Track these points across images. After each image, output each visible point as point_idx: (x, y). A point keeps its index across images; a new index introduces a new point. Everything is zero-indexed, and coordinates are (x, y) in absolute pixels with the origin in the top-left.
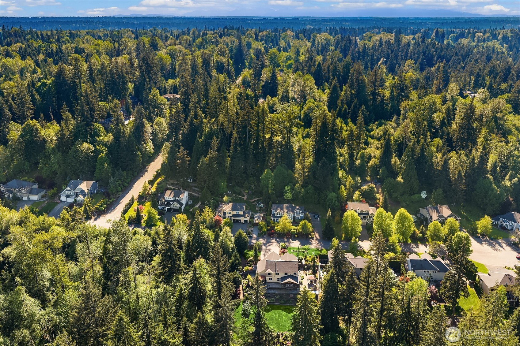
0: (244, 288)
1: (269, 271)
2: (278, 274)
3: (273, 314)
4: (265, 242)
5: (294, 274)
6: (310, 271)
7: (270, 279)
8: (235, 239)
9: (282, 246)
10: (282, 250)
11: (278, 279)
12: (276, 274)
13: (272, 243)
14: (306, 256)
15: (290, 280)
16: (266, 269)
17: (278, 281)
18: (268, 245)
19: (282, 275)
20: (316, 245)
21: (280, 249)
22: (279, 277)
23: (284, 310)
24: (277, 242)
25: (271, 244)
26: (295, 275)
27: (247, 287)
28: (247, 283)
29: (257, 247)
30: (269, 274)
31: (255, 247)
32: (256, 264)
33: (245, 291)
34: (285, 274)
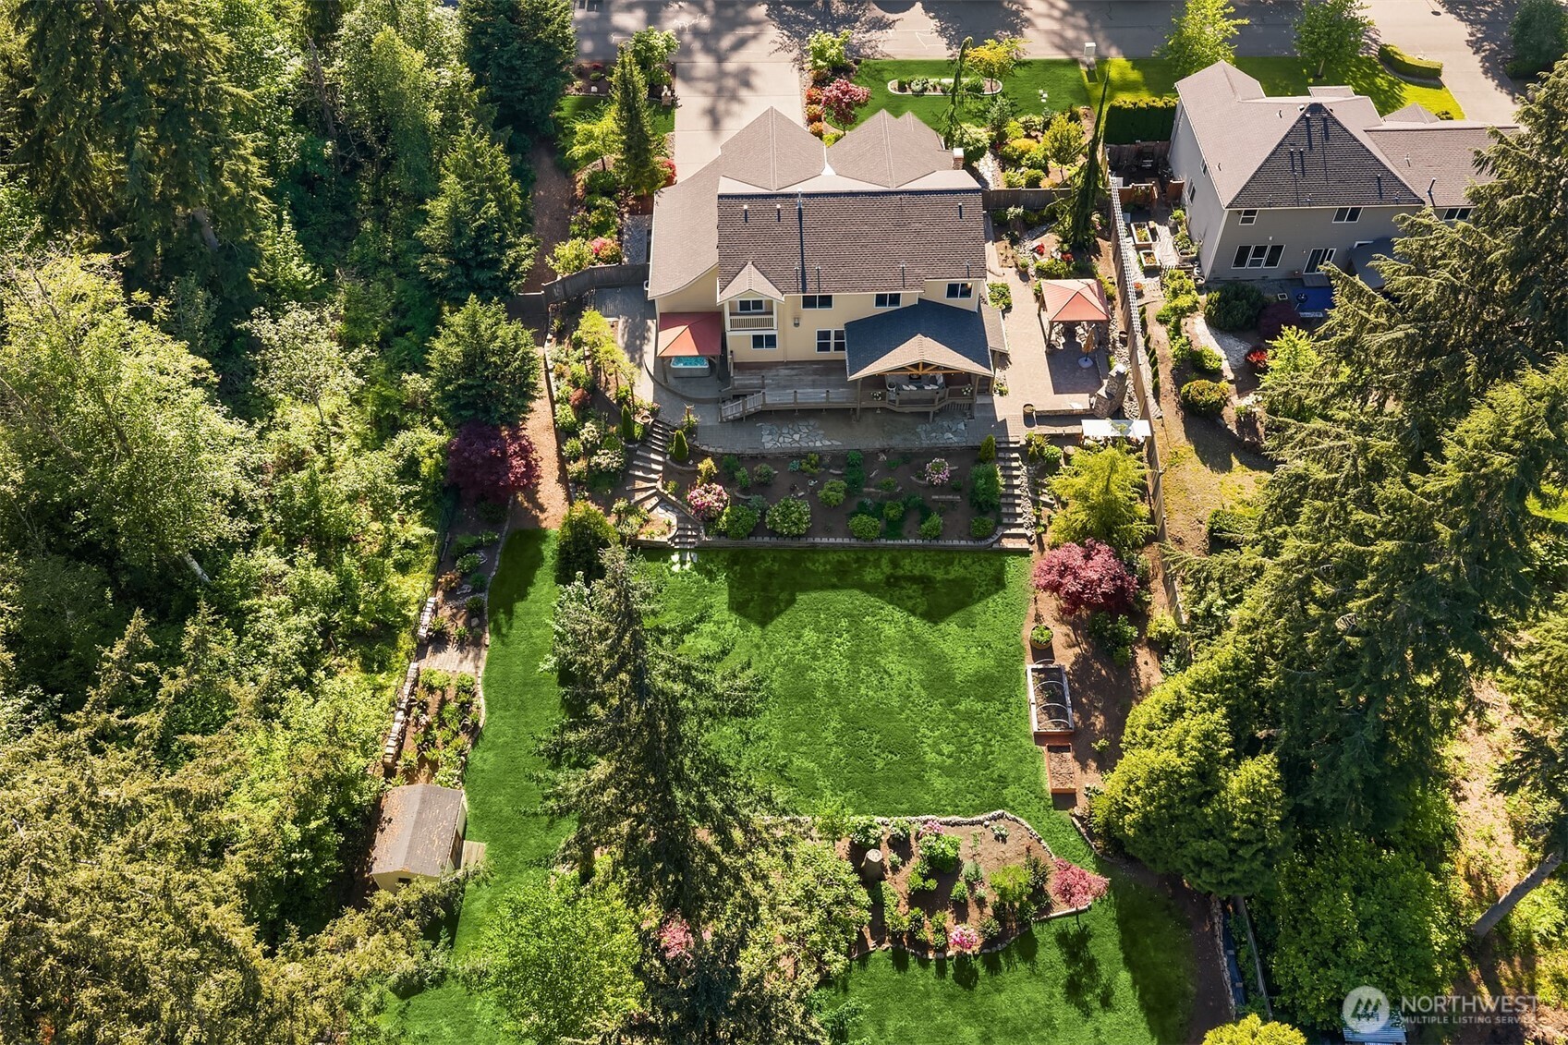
0: (567, 414)
1: (751, 283)
2: (826, 301)
3: (809, 635)
4: (705, 22)
5: (952, 291)
6: (1050, 241)
7: (758, 341)
8: (466, 21)
9: (820, 54)
10: (832, 90)
11: (824, 335)
12: (809, 302)
13: (757, 23)
14: (999, 126)
15: (921, 350)
16: (727, 270)
17: (823, 347)
18: (726, 42)
19: (854, 304)
20: (1055, 26)
21: (808, 77)
22: (831, 320)
23: (891, 588)
24: (785, 23)
25: (750, 31)
26: (958, 302)
27: (583, 410)
28: (581, 370)
29: (639, 79)
30: (750, 307)
31: (626, 82)
32: (644, 207)
33: (571, 445)
34: (881, 300)
